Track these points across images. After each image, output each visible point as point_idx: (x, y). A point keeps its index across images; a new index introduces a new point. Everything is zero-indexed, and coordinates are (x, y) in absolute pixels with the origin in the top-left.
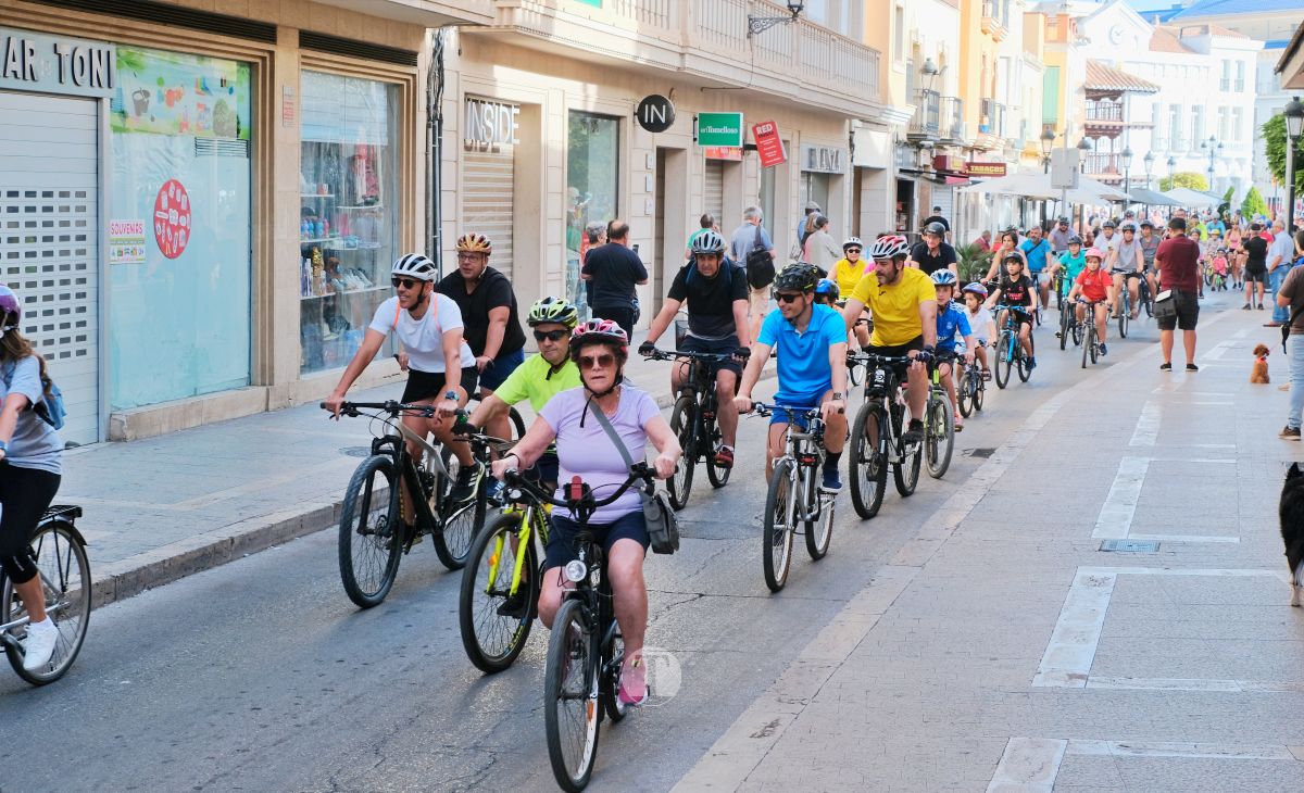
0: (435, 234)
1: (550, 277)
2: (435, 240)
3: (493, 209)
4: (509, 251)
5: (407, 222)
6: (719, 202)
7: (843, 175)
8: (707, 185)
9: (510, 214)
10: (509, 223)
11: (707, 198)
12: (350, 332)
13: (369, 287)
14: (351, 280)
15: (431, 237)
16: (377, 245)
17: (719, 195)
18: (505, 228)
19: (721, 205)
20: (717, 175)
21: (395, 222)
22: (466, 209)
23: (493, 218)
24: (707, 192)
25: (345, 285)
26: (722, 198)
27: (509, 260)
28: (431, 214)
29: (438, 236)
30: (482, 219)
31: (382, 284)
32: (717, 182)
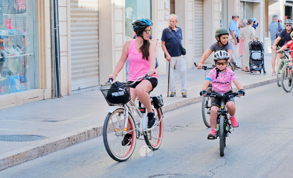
0: (55, 27)
1: (117, 49)
2: (55, 30)
3: (88, 16)
4: (97, 37)
5: (41, 21)
6: (202, 15)
7: (259, 3)
8: (195, 7)
9: (97, 19)
10: (97, 23)
11: (195, 13)
12: (12, 76)
13: (21, 54)
14: (12, 50)
15: (53, 29)
16: (25, 34)
17: (202, 12)
18: (94, 26)
19: (203, 16)
20: (201, 2)
21: (35, 22)
22: (72, 16)
23: (88, 21)
24: (195, 10)
25: (8, 53)
26: (203, 13)
27: (97, 41)
28: (53, 18)
29: (57, 28)
30: (83, 21)
31: (29, 52)
32: (201, 5)
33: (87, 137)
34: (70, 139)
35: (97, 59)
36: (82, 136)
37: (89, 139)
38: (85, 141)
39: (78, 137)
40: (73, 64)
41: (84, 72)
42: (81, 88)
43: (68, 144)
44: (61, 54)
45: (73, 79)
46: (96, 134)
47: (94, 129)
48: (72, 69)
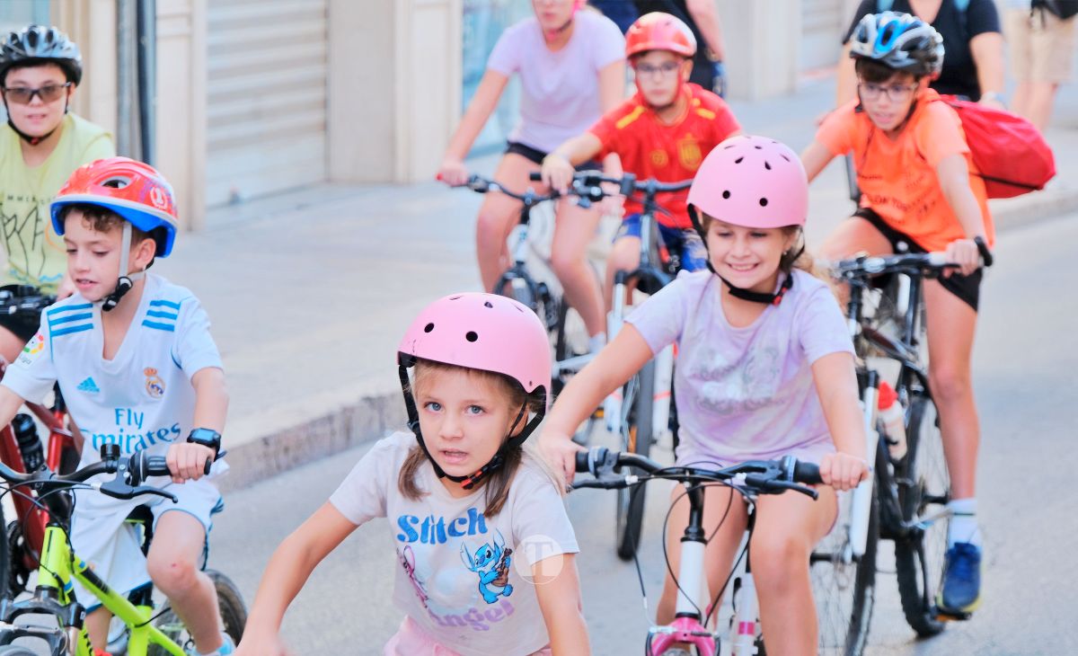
33: (340, 439)
34: (272, 448)
35: (317, 48)
36: (319, 430)
37: (348, 445)
38: (331, 453)
39: (303, 436)
40: (213, 75)
41: (257, 115)
42: (245, 194)
43: (260, 465)
44: (164, 28)
45: (214, 147)
46: (376, 426)
47: (368, 400)
48: (213, 99)
